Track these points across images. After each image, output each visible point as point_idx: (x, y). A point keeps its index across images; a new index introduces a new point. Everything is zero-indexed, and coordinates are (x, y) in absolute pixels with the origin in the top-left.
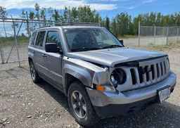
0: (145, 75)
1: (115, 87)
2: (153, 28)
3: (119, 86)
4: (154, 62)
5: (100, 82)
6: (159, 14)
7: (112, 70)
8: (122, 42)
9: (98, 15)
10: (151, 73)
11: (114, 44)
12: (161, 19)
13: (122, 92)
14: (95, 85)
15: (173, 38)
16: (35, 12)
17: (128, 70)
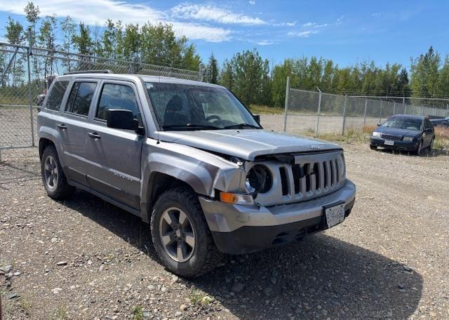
0: (303, 180)
1: (254, 198)
2: (317, 96)
3: (259, 195)
4: (320, 159)
5: (227, 187)
6: (330, 64)
7: (249, 166)
8: (257, 119)
9: (190, 51)
10: (313, 177)
11: (243, 122)
12: (332, 76)
13: (266, 207)
14: (217, 192)
15: (355, 119)
16: (26, 24)
17: (275, 170)
